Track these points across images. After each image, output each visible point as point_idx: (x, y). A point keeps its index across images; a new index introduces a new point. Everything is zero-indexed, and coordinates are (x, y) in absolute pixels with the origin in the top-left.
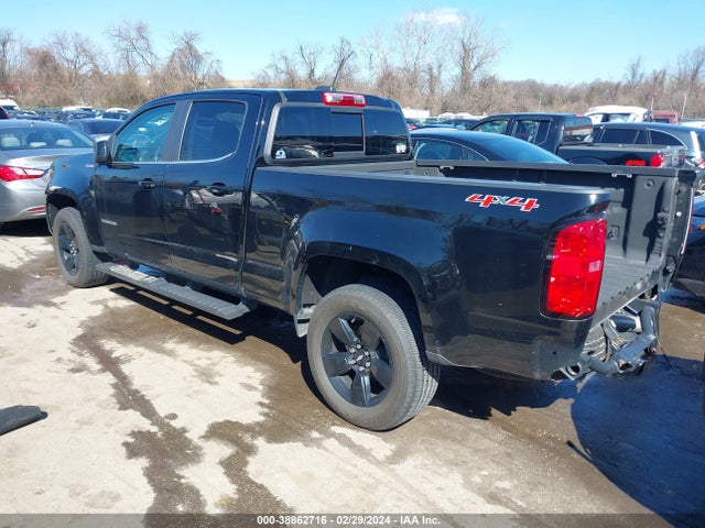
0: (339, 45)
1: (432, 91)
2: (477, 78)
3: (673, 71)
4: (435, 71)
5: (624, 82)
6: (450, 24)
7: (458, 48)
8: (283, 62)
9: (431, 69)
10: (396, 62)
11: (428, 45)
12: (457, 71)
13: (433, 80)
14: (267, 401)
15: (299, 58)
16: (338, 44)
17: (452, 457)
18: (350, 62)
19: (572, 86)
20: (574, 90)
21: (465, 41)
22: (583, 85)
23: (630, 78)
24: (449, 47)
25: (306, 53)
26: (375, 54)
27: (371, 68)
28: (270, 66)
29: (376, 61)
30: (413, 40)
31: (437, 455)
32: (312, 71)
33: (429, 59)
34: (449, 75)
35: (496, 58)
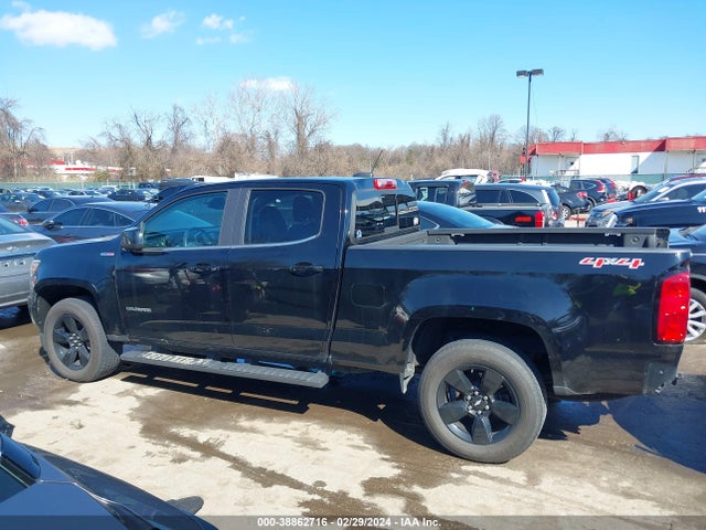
0: (172, 113)
1: (273, 157)
2: (312, 143)
3: (476, 135)
4: (273, 137)
5: (437, 145)
6: (282, 92)
7: (292, 116)
8: (116, 129)
9: (268, 136)
10: (233, 128)
11: (263, 113)
12: (293, 137)
13: (272, 146)
14: (388, 457)
15: (135, 126)
16: (170, 111)
17: (571, 472)
18: (185, 129)
19: (393, 149)
20: (396, 152)
21: (298, 109)
22: (403, 148)
23: (442, 142)
24: (282, 115)
25: (141, 120)
26: (210, 121)
27: (207, 134)
28: (103, 134)
29: (212, 127)
30: (247, 108)
31: (559, 472)
32: (149, 138)
33: (265, 126)
34: (286, 140)
35: (327, 125)
